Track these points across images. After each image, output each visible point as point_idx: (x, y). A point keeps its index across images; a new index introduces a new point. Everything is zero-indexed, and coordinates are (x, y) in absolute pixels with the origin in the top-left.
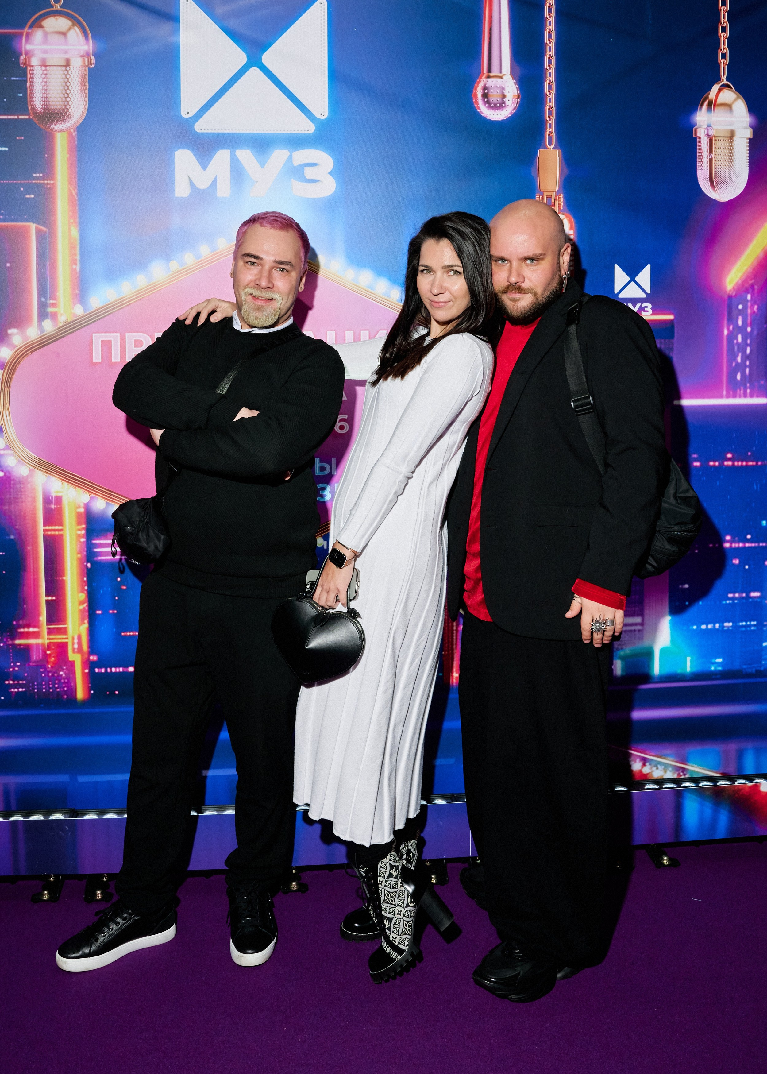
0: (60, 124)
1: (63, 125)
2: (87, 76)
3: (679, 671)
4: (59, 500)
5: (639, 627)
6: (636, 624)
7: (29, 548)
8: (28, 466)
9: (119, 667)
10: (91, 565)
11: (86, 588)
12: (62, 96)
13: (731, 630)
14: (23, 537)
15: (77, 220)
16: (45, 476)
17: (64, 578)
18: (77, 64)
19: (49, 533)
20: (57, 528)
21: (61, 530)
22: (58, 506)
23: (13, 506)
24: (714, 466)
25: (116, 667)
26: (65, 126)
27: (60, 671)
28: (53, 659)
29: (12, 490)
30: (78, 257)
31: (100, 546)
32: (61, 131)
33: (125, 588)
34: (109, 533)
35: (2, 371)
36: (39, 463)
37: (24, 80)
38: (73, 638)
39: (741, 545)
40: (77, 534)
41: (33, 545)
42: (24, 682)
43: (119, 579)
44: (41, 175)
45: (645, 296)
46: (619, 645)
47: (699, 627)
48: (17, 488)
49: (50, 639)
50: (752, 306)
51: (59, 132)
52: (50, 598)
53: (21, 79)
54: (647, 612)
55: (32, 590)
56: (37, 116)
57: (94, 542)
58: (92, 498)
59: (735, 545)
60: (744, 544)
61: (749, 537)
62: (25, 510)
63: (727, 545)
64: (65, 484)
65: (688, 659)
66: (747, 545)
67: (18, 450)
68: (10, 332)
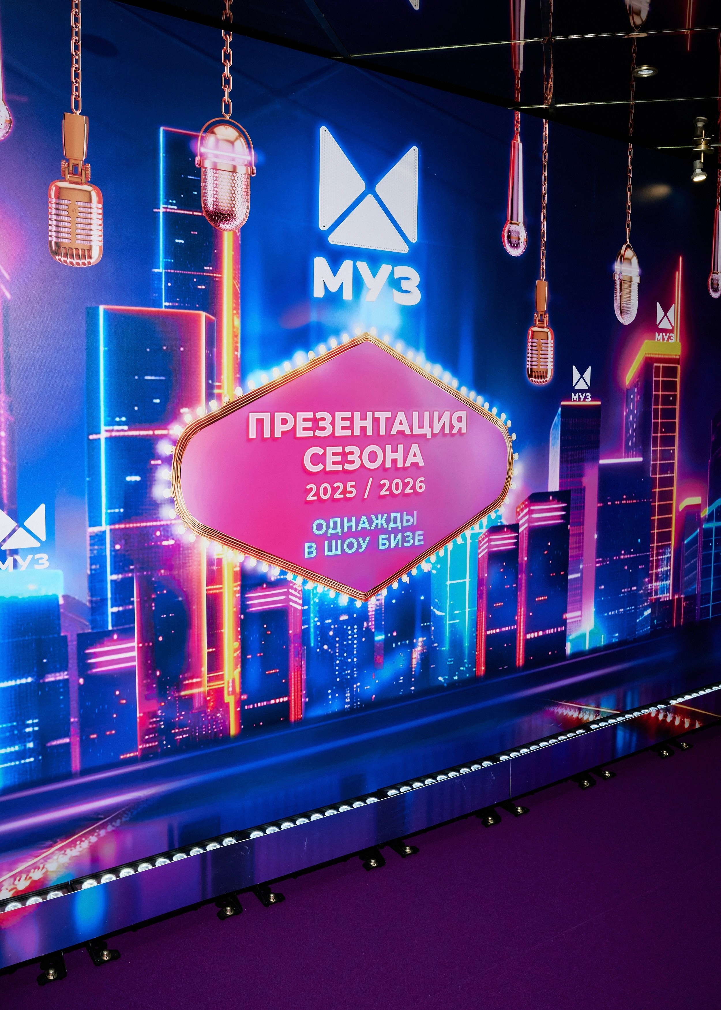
0: (227, 224)
1: (229, 225)
2: (249, 184)
3: (598, 645)
4: (219, 561)
5: (579, 619)
6: (578, 617)
7: (194, 607)
8: (196, 533)
9: (263, 701)
10: (244, 617)
11: (240, 637)
12: (229, 198)
13: (623, 614)
14: (190, 598)
15: (240, 311)
16: (209, 541)
17: (223, 631)
18: (242, 171)
19: (212, 592)
20: (218, 586)
21: (221, 588)
22: (219, 567)
23: (181, 570)
24: (617, 504)
25: (261, 702)
26: (231, 226)
27: (218, 713)
28: (212, 703)
29: (181, 556)
30: (239, 345)
31: (251, 599)
32: (228, 230)
34: (258, 587)
35: (175, 447)
36: (204, 530)
37: (197, 180)
38: (228, 683)
39: (628, 556)
40: (233, 590)
41: (197, 604)
42: (188, 728)
43: (265, 626)
44: (211, 268)
45: (587, 388)
46: (569, 632)
47: (608, 614)
48: (185, 554)
49: (210, 686)
50: (637, 396)
51: (226, 231)
52: (211, 650)
53: (196, 178)
54: (584, 607)
55: (197, 645)
56: (209, 214)
57: (247, 596)
58: (246, 558)
59: (626, 557)
60: (630, 555)
61: (632, 550)
62: (192, 573)
63: (622, 557)
64: (225, 547)
65: (603, 636)
66: (631, 556)
67: (187, 519)
68: (182, 411)
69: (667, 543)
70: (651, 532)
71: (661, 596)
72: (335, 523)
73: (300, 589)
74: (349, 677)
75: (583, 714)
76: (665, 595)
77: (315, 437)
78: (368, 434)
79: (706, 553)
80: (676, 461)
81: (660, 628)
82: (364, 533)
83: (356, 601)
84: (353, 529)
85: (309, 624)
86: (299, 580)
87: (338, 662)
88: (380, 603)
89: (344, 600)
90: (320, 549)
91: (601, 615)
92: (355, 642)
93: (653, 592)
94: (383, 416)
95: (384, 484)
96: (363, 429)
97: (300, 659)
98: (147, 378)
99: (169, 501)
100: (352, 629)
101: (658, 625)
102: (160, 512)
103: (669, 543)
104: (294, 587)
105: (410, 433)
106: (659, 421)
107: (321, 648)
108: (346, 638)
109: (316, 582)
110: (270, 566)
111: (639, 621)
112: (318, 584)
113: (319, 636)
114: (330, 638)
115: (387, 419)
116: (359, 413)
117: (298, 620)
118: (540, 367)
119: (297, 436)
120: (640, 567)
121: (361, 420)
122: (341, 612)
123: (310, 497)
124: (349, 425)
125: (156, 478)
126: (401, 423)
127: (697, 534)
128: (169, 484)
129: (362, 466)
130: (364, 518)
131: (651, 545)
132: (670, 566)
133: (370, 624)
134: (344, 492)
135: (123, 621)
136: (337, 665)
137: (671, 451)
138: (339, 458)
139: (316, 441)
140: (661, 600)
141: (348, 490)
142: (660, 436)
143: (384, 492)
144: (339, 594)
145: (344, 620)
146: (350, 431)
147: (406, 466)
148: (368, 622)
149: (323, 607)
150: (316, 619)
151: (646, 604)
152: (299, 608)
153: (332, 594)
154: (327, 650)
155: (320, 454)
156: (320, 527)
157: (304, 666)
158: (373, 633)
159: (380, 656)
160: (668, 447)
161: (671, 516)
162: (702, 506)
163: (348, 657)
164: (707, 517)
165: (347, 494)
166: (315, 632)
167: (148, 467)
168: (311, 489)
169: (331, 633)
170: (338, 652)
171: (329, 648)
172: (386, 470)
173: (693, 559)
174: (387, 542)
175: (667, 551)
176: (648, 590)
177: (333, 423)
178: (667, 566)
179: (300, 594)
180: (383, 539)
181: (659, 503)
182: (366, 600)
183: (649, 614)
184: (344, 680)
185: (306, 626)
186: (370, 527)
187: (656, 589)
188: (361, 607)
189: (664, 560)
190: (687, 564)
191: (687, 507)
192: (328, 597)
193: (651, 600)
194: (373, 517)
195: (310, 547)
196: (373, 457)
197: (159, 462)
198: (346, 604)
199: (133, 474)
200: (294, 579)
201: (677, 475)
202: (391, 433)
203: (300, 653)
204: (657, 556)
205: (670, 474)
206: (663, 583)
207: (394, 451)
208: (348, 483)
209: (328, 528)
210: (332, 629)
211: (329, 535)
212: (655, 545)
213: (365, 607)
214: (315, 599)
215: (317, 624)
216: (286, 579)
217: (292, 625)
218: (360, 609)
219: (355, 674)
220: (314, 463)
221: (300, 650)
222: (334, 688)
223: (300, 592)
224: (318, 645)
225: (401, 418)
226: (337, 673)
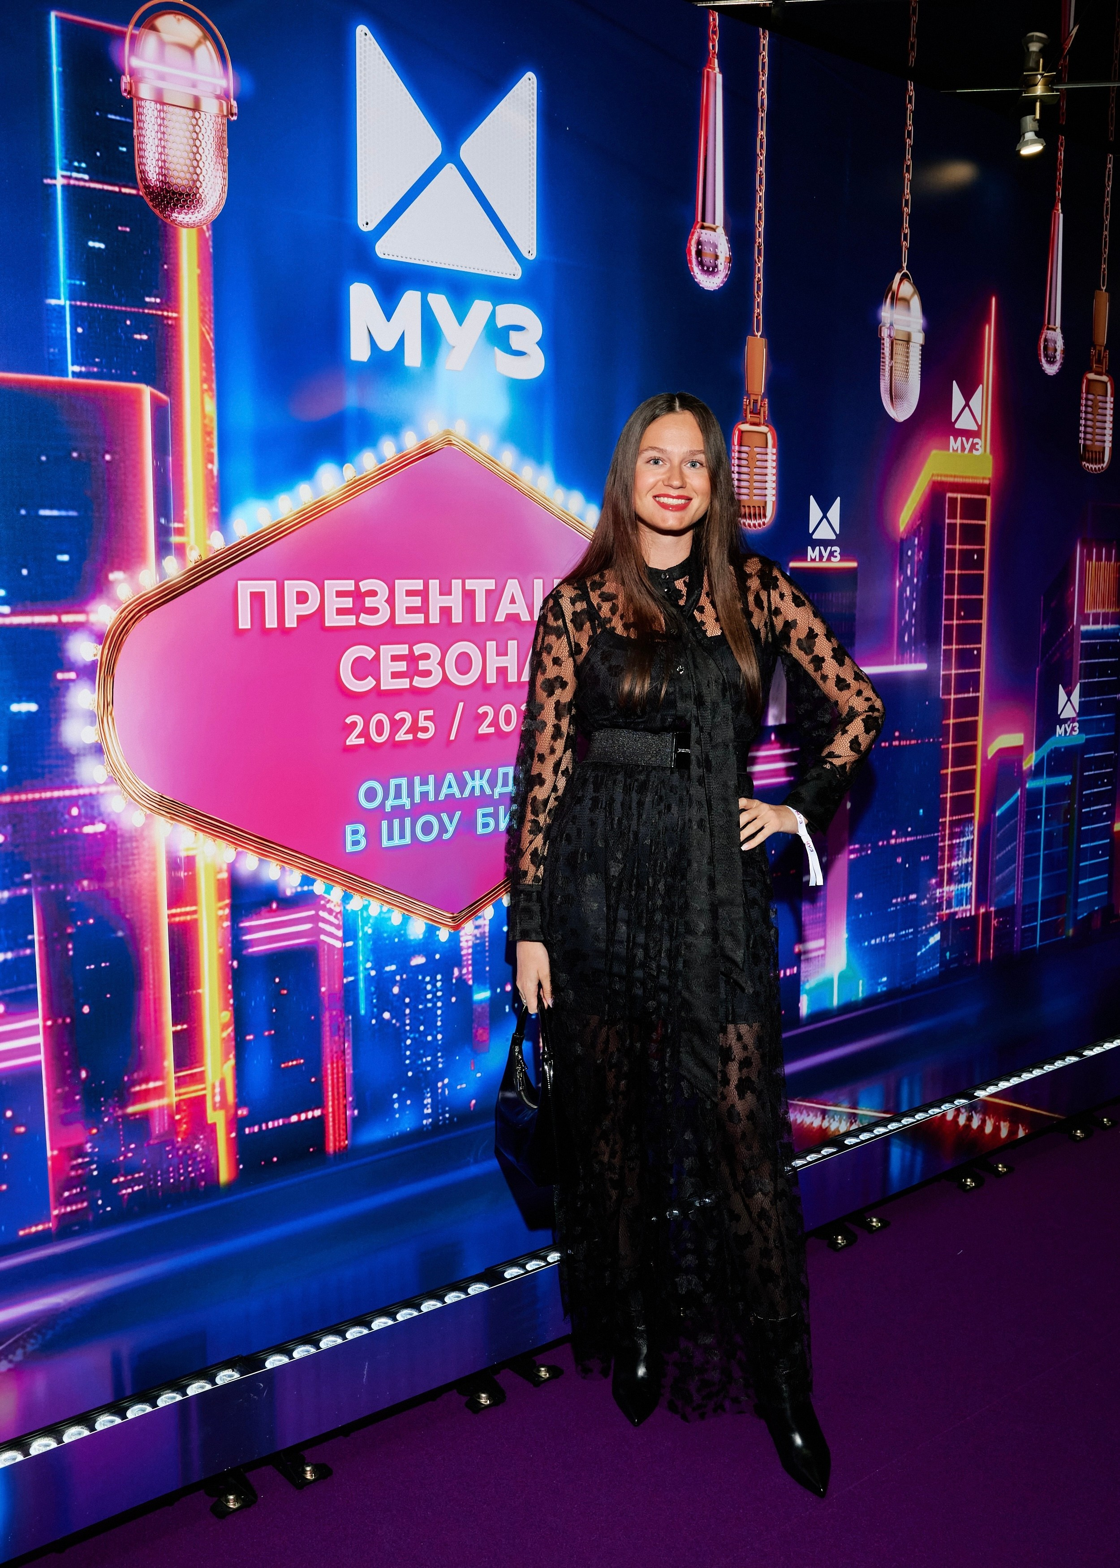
0: (186, 213)
1: (190, 215)
2: (225, 135)
3: (853, 999)
4: (191, 862)
5: (823, 951)
6: (819, 949)
7: (146, 949)
8: (145, 810)
9: (278, 1119)
10: (239, 964)
11: (231, 1001)
12: (188, 162)
13: (895, 943)
14: (138, 931)
15: (214, 386)
16: (169, 825)
17: (200, 991)
18: (211, 108)
19: (177, 919)
20: (188, 909)
21: (195, 912)
22: (191, 873)
23: (120, 881)
25: (273, 1120)
26: (193, 218)
27: (195, 1144)
28: (185, 1126)
29: (119, 854)
30: (215, 450)
31: (250, 930)
32: (188, 226)
33: (285, 992)
34: (263, 908)
35: (101, 647)
36: (160, 803)
37: (129, 123)
38: (214, 1087)
39: (903, 840)
40: (217, 915)
41: (152, 944)
42: (142, 1174)
43: (277, 980)
44: (158, 301)
45: (834, 537)
46: (806, 977)
47: (869, 942)
48: (127, 849)
49: (180, 1095)
50: (919, 552)
51: (184, 227)
52: (179, 1028)
53: (123, 119)
54: (829, 931)
55: (153, 1019)
56: (150, 193)
57: (242, 925)
58: (238, 854)
59: (899, 841)
60: (906, 838)
61: (909, 829)
62: (141, 885)
63: (893, 841)
64: (200, 834)
65: (861, 982)
66: (908, 839)
67: (127, 784)
68: (112, 576)
69: (967, 816)
70: (941, 796)
71: (957, 909)
72: (398, 787)
73: (337, 909)
74: (429, 1069)
75: (829, 1121)
76: (964, 907)
77: (359, 627)
78: (454, 621)
79: (1030, 832)
80: (983, 670)
81: (956, 965)
82: (450, 805)
83: (439, 929)
84: (431, 798)
85: (356, 974)
86: (337, 893)
87: (409, 1042)
88: (480, 933)
89: (417, 929)
90: (373, 835)
91: (859, 946)
92: (439, 1004)
93: (945, 902)
94: (481, 586)
95: (486, 714)
96: (446, 612)
97: (342, 1039)
98: (44, 512)
99: (93, 750)
100: (433, 981)
101: (952, 960)
102: (77, 770)
103: (970, 815)
104: (328, 906)
105: (529, 619)
106: (956, 597)
107: (379, 1017)
108: (423, 998)
109: (366, 897)
110: (283, 868)
111: (921, 954)
112: (371, 899)
113: (375, 996)
114: (395, 999)
115: (488, 592)
116: (437, 581)
117: (336, 967)
118: (754, 498)
119: (327, 624)
120: (922, 859)
121: (440, 594)
122: (412, 950)
123: (353, 740)
124: (419, 604)
125: (67, 707)
126: (513, 601)
127: (1017, 800)
128: (92, 717)
129: (445, 680)
130: (450, 777)
131: (940, 820)
132: (972, 856)
133: (464, 971)
134: (414, 729)
135: (15, 978)
136: (408, 1048)
137: (975, 652)
138: (402, 666)
139: (360, 635)
140: (957, 917)
141: (420, 725)
142: (957, 625)
143: (484, 729)
144: (409, 917)
145: (418, 966)
146: (422, 615)
147: (522, 680)
148: (461, 967)
149: (380, 943)
150: (369, 965)
151: (932, 924)
152: (338, 944)
153: (396, 918)
154: (389, 1022)
155: (370, 658)
156: (371, 795)
157: (348, 1051)
158: (471, 987)
159: (484, 1028)
160: (970, 644)
161: (974, 767)
162: (1025, 750)
163: (428, 1032)
164: (1033, 768)
165: (419, 733)
166: (367, 989)
167: (51, 685)
168: (354, 724)
169: (396, 990)
170: (408, 1025)
171: (392, 1017)
172: (487, 687)
173: (1010, 844)
174: (492, 822)
175: (967, 829)
176: (936, 899)
177: (391, 601)
178: (967, 857)
179: (338, 919)
180: (484, 815)
181: (954, 745)
182: (457, 928)
183: (938, 941)
184: (421, 1075)
185: (351, 979)
186: (462, 792)
187: (949, 897)
188: (448, 941)
189: (963, 846)
190: (999, 853)
191: (1001, 751)
192: (389, 923)
193: (941, 917)
194: (466, 774)
195: (355, 832)
196: (464, 663)
197: (72, 675)
198: (421, 937)
199: (24, 698)
200: (328, 891)
201: (985, 695)
202: (496, 620)
203: (341, 1027)
204: (950, 839)
205: (973, 692)
206: (960, 886)
207: (502, 652)
208: (421, 712)
209: (386, 796)
210: (397, 982)
211: (388, 809)
212: (948, 819)
213: (454, 939)
214: (366, 929)
215: (369, 974)
216: (312, 890)
217: (325, 978)
218: (447, 945)
219: (440, 1062)
220: (359, 676)
221: (342, 1023)
222: (403, 1089)
223: (339, 916)
224: (373, 1012)
225: (513, 590)
226: (408, 1062)
